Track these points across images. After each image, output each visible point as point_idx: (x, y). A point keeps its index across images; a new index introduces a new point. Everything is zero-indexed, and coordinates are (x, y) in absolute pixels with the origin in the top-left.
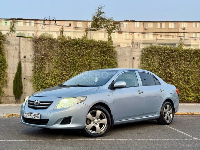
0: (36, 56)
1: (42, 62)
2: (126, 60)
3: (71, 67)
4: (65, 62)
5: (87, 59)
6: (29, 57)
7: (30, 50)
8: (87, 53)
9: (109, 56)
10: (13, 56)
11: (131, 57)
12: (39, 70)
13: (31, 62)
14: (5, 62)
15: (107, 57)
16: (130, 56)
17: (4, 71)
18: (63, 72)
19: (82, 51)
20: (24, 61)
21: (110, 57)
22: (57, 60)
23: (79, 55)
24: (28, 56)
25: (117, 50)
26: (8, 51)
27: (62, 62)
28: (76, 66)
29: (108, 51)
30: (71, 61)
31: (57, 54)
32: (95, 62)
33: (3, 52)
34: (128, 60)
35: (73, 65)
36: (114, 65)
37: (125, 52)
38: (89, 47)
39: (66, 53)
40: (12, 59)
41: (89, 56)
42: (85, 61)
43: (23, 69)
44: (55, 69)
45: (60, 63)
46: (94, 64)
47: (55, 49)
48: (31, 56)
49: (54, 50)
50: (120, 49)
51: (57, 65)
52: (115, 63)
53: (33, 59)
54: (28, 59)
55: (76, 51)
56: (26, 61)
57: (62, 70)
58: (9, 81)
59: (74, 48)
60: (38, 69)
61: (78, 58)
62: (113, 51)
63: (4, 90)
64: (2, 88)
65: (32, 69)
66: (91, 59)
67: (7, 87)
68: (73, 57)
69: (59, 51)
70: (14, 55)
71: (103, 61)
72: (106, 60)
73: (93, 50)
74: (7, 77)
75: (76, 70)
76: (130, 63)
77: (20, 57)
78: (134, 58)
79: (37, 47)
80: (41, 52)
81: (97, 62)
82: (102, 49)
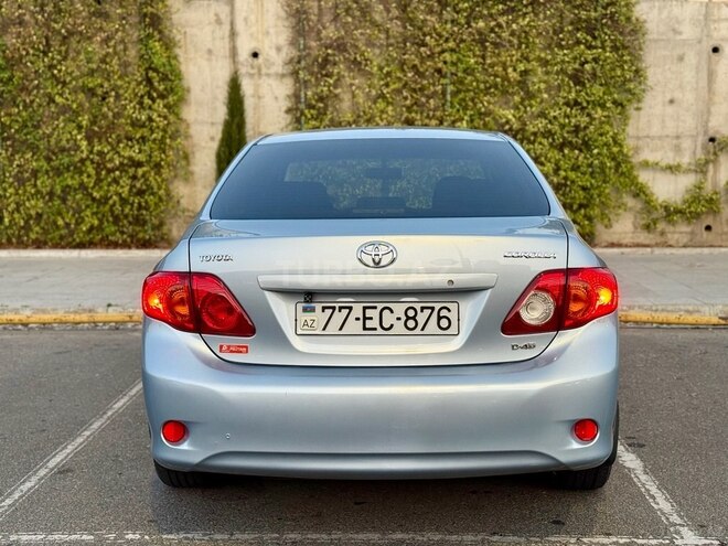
0: (299, 51)
1: (329, 75)
2: (681, 59)
3: (444, 93)
4: (422, 75)
5: (514, 59)
6: (273, 53)
7: (276, 26)
8: (513, 34)
9: (612, 41)
10: (210, 52)
11: (704, 43)
12: (313, 107)
13: (283, 76)
14: (179, 76)
15: (603, 48)
16: (700, 42)
17: (177, 115)
18: (413, 115)
19: (493, 24)
20: (252, 72)
21: (615, 49)
22: (388, 65)
23: (482, 42)
24: (268, 52)
25: (644, 17)
26: (188, 30)
27: (410, 75)
28: (468, 91)
29: (609, 23)
30: (445, 70)
31: (388, 38)
32: (547, 73)
33: (166, 32)
34: (691, 58)
35: (454, 83)
36: (630, 80)
37: (678, 22)
38: (526, 6)
39: (425, 35)
40: (204, 63)
41: (523, 46)
42: (505, 69)
43: (249, 104)
44: (381, 105)
45: (399, 79)
46: (545, 82)
47: (377, 17)
48: (279, 49)
49: (374, 24)
50: (656, 11)
51: (387, 85)
52: (637, 71)
53: (291, 61)
54: (269, 64)
55: (468, 23)
56: (260, 74)
57: (409, 109)
58: (198, 155)
59: (458, 13)
60: (311, 107)
61: (475, 56)
62: (628, 19)
63: (180, 189)
64: (172, 182)
65: (285, 104)
66: (532, 56)
67: (188, 177)
68: (452, 50)
69: (395, 28)
70: (210, 46)
71: (582, 64)
72: (596, 60)
73: (541, 16)
74: (187, 137)
75: (465, 108)
76: (697, 73)
77: (234, 53)
78: (715, 50)
79: (305, 12)
80: (319, 32)
81: (557, 73)
82: (583, 14)
